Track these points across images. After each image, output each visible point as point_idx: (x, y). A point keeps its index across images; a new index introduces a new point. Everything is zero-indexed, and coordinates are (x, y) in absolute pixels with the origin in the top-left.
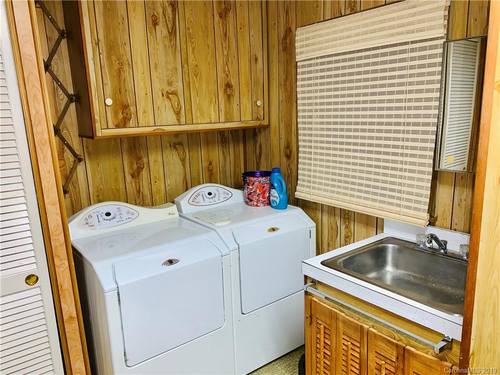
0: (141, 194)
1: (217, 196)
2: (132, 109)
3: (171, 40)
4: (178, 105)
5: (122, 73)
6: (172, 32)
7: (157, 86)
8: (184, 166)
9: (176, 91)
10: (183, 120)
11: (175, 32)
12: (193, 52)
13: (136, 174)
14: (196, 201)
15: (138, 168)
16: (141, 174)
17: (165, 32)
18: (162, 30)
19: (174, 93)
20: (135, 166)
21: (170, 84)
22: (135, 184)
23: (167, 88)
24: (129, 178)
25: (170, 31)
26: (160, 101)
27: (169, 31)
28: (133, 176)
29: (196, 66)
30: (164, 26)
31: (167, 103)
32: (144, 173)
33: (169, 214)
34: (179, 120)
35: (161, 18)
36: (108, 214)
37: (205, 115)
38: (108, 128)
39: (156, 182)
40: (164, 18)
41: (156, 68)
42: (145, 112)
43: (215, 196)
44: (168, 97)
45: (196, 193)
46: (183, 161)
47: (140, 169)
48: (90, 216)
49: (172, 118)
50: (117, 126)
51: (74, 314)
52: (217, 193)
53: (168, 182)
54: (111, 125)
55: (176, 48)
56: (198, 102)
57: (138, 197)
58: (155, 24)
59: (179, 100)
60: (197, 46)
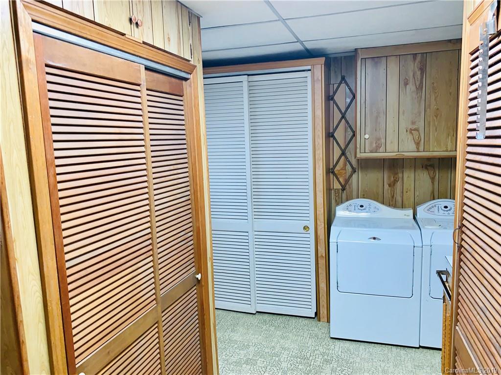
0: (394, 198)
1: (453, 210)
2: (383, 141)
3: (417, 94)
4: (418, 138)
5: (379, 118)
6: (419, 88)
7: (403, 125)
8: (433, 183)
9: (419, 128)
10: (421, 148)
11: (422, 87)
12: (435, 99)
13: (392, 184)
14: (431, 210)
15: (395, 180)
16: (396, 185)
17: (414, 88)
18: (411, 87)
19: (417, 130)
20: (392, 179)
21: (413, 123)
22: (391, 191)
23: (410, 127)
24: (386, 186)
25: (418, 87)
26: (404, 135)
27: (416, 87)
28: (390, 185)
29: (438, 109)
30: (413, 85)
31: (410, 137)
32: (399, 184)
33: (405, 215)
34: (418, 148)
35: (411, 80)
36: (362, 206)
37: (442, 145)
38: (365, 152)
39: (407, 192)
40: (414, 80)
41: (403, 113)
42: (392, 143)
43: (450, 210)
44: (411, 133)
45: (433, 205)
46: (433, 179)
47: (395, 181)
48: (350, 205)
49: (413, 147)
50: (371, 152)
51: (324, 255)
52: (453, 208)
53: (417, 193)
54: (367, 150)
55: (421, 97)
56: (436, 136)
57: (392, 201)
58: (406, 84)
59: (420, 135)
60: (439, 95)
